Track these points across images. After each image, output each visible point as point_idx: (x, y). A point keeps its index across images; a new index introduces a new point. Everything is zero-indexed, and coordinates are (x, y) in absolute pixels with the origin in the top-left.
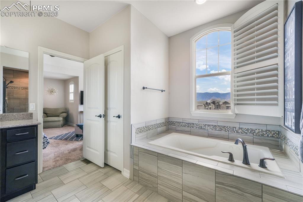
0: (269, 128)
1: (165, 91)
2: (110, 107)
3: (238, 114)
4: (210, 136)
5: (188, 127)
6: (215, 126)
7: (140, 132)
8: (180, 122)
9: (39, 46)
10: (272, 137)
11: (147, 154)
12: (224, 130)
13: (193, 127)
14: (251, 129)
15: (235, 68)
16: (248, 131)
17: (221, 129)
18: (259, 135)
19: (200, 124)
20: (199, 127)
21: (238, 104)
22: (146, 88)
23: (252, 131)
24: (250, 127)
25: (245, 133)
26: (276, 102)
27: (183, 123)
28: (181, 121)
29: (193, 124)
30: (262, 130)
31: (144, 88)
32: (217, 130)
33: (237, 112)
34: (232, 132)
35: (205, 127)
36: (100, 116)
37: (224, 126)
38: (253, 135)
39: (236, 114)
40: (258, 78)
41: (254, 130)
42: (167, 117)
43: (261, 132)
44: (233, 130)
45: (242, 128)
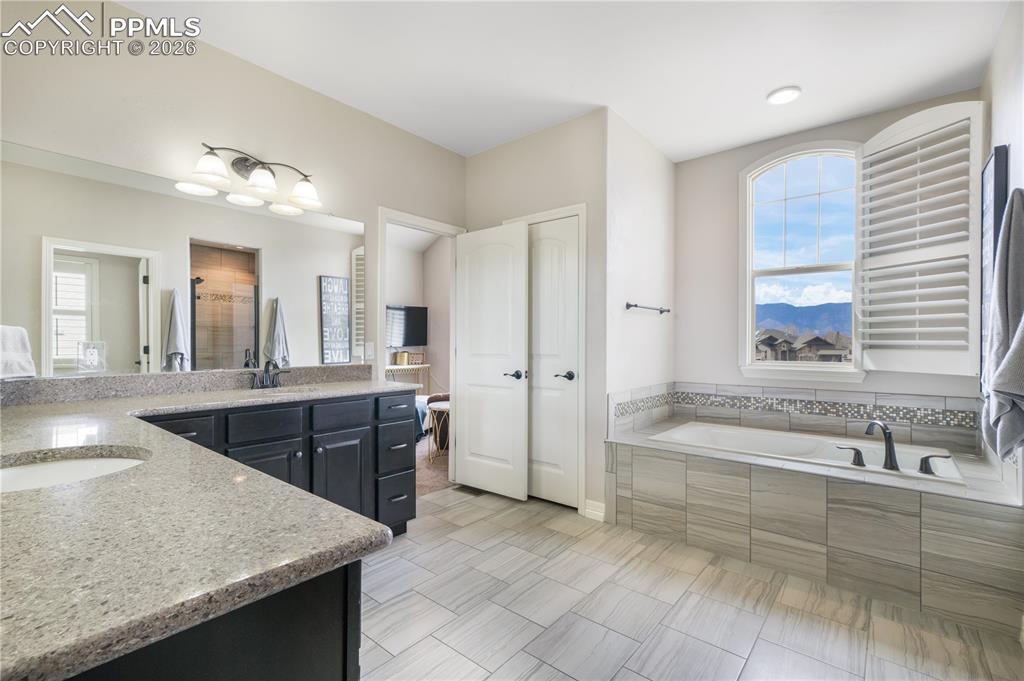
0: (951, 405)
1: (669, 311)
2: (542, 353)
3: (871, 371)
4: (793, 428)
5: (732, 406)
6: (810, 402)
7: (622, 414)
8: (710, 395)
9: (380, 208)
10: (960, 425)
11: (655, 459)
12: (833, 413)
13: (746, 407)
14: (906, 408)
15: (864, 257)
16: (898, 415)
17: (825, 409)
18: (926, 423)
19: (767, 399)
20: (764, 407)
21: (871, 347)
22: (636, 306)
23: (907, 413)
24: (901, 403)
25: (890, 417)
26: (962, 342)
27: (716, 396)
28: (713, 392)
29: (748, 399)
30: (933, 410)
31: (628, 306)
32: (816, 414)
33: (870, 365)
34: (856, 417)
35: (782, 406)
36: (518, 375)
37: (835, 404)
38: (912, 422)
39: (866, 372)
40: (923, 285)
41: (913, 411)
42: (671, 380)
43: (932, 415)
44: (858, 412)
45: (882, 407)
